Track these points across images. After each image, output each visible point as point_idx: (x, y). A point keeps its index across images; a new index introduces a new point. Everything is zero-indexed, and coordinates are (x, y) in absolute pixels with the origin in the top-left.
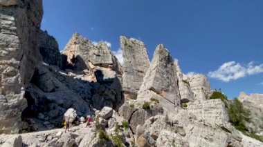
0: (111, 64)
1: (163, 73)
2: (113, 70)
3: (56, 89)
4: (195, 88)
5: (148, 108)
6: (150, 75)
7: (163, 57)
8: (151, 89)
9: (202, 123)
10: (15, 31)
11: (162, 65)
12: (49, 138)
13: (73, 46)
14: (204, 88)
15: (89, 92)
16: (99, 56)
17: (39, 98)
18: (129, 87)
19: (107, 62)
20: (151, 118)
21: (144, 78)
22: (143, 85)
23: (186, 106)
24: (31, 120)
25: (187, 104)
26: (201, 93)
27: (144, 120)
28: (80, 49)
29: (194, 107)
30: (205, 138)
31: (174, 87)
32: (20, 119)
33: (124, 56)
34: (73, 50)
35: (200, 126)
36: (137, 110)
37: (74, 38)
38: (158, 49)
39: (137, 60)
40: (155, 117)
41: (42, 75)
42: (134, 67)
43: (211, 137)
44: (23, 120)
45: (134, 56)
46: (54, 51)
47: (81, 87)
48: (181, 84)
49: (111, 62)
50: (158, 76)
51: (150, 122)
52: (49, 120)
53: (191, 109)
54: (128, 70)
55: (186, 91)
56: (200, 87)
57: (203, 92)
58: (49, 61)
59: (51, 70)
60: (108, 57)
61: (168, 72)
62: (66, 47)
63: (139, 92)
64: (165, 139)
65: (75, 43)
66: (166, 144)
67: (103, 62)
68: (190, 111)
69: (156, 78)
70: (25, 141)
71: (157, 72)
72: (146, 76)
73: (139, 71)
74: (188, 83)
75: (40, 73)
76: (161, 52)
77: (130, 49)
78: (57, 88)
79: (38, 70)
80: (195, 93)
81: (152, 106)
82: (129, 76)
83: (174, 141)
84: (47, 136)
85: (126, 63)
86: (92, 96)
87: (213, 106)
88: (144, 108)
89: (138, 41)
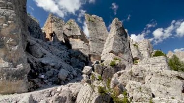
0: (80, 36)
1: (120, 40)
2: (82, 40)
3: (44, 56)
4: (142, 49)
5: (115, 65)
6: (109, 42)
7: (118, 27)
8: (112, 52)
9: (159, 74)
10: (10, 6)
11: (119, 34)
12: (53, 93)
13: (50, 24)
14: (149, 49)
15: (68, 56)
16: (70, 30)
17: (36, 62)
18: (95, 51)
19: (77, 34)
20: (118, 72)
21: (105, 45)
22: (104, 50)
23: (137, 62)
24: (35, 80)
25: (137, 61)
26: (146, 52)
27: (112, 74)
28: (56, 26)
29: (143, 63)
30: (163, 85)
31: (127, 50)
32: (27, 81)
33: (89, 29)
34: (50, 27)
35: (157, 76)
36: (106, 67)
37: (50, 18)
38: (114, 21)
39: (99, 31)
40: (121, 72)
41: (33, 45)
42: (97, 37)
43: (168, 84)
44: (29, 81)
45: (96, 29)
46: (37, 28)
47: (61, 53)
48: (132, 47)
49: (80, 34)
50: (116, 42)
51: (117, 75)
52: (47, 79)
53: (141, 64)
54: (93, 39)
55: (136, 52)
56: (146, 49)
57: (148, 52)
58: (35, 36)
59: (37, 42)
60: (77, 30)
61: (122, 39)
62: (45, 25)
63: (102, 54)
64: (133, 87)
65: (51, 22)
66: (135, 91)
67: (74, 34)
68: (140, 66)
69: (114, 44)
70: (35, 98)
71: (115, 39)
72: (106, 43)
73: (100, 40)
74: (137, 46)
75: (31, 44)
76: (117, 24)
77: (93, 23)
78: (45, 54)
79: (29, 42)
80: (142, 53)
81: (117, 64)
82: (93, 44)
83: (141, 89)
84: (50, 92)
85: (90, 34)
86: (70, 59)
87: (158, 61)
88: (111, 66)
89: (98, 17)
